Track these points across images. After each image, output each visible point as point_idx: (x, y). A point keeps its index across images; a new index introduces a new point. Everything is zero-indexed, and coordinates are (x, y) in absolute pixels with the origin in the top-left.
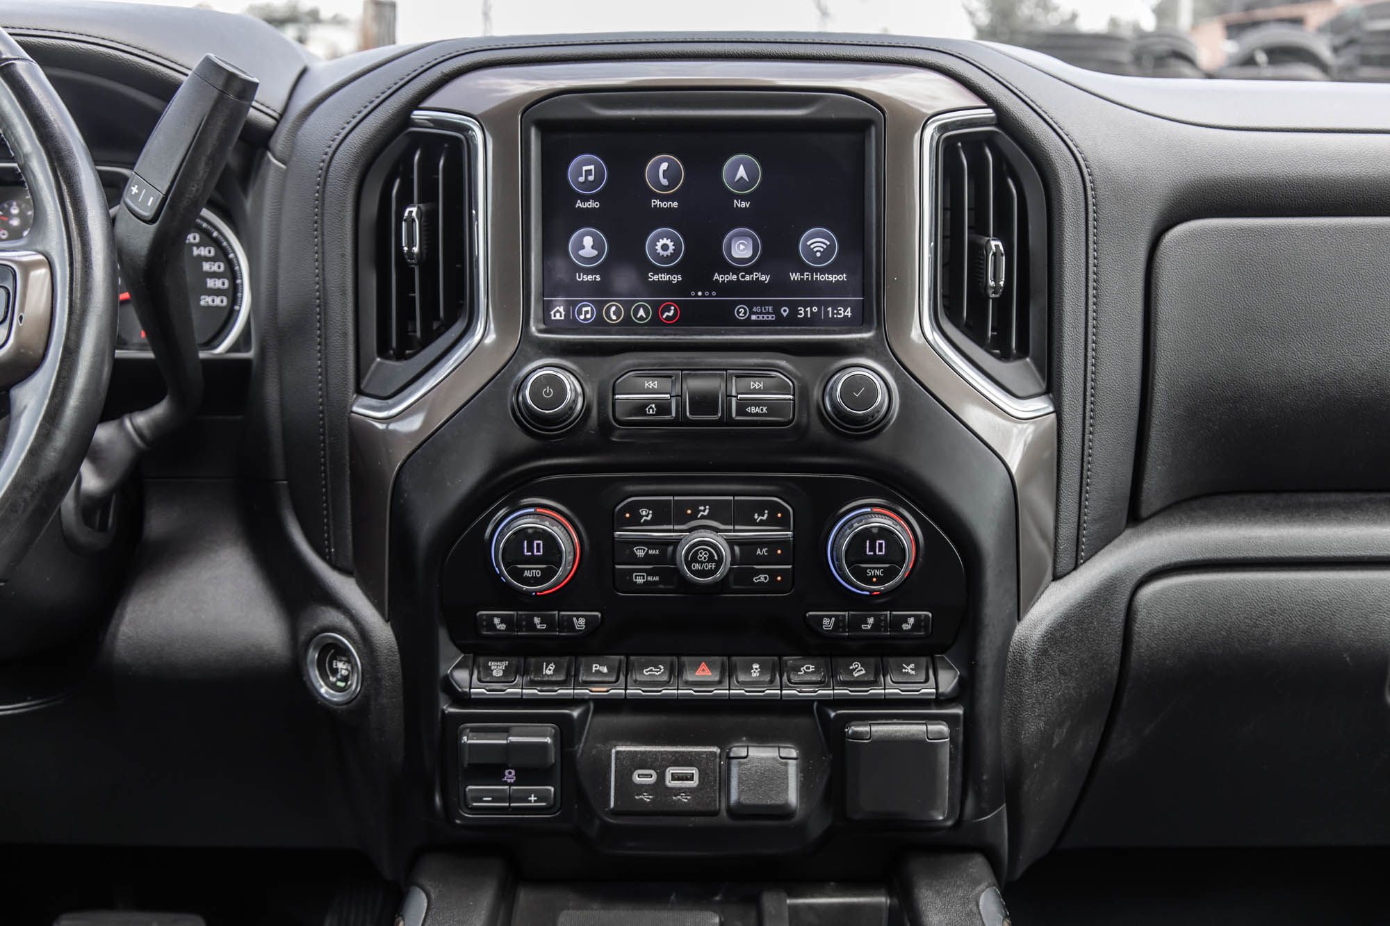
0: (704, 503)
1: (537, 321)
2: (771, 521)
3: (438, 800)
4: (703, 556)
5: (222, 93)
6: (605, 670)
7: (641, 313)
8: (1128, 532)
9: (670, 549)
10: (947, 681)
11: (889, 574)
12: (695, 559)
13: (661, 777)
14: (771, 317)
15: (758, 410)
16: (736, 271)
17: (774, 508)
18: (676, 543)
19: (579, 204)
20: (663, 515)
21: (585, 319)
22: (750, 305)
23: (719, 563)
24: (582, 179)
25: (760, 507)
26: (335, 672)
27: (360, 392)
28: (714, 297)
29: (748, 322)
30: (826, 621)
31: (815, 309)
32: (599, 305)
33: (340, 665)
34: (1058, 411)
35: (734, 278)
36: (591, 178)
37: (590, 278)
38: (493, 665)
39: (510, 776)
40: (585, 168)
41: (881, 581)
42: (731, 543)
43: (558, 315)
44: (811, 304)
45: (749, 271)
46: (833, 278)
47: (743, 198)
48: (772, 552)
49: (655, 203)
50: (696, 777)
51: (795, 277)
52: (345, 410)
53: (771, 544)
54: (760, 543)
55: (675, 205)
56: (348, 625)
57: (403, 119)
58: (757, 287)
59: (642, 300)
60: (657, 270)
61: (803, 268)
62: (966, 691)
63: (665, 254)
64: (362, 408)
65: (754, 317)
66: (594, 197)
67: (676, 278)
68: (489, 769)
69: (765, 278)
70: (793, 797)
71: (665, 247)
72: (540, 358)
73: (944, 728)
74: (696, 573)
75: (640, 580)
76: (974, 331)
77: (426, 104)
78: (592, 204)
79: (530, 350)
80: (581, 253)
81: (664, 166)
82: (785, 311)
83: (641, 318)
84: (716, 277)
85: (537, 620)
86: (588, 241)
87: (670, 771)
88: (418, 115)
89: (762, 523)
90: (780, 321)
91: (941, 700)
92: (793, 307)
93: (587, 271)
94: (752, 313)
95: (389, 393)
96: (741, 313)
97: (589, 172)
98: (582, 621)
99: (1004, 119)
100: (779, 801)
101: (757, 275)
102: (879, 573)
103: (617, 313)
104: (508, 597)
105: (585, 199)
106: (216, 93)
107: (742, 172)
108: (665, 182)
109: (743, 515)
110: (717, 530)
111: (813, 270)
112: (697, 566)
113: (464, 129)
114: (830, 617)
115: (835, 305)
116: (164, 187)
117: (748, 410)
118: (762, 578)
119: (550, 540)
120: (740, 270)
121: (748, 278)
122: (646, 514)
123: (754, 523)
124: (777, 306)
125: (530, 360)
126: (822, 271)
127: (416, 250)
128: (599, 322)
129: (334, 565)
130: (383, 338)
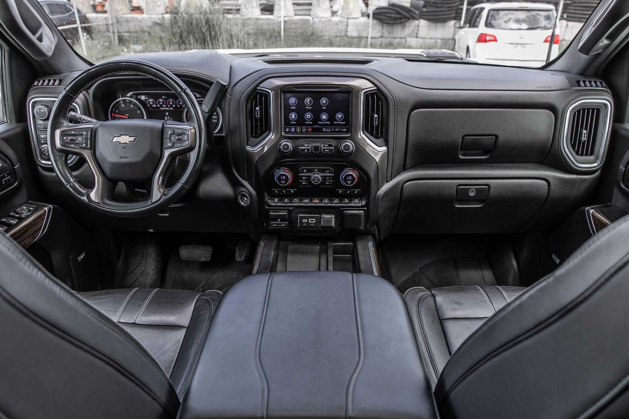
0: (316, 169)
1: (283, 132)
2: (329, 172)
3: (265, 224)
4: (316, 179)
6: (297, 200)
7: (304, 130)
8: (403, 172)
9: (310, 177)
10: (364, 203)
11: (352, 183)
12: (314, 180)
13: (308, 221)
14: (330, 131)
15: (327, 151)
16: (323, 121)
17: (330, 170)
18: (311, 176)
19: (291, 108)
20: (309, 171)
21: (293, 131)
22: (326, 128)
23: (319, 181)
24: (292, 103)
25: (327, 170)
26: (244, 200)
27: (248, 144)
28: (318, 126)
29: (325, 132)
30: (340, 191)
31: (339, 129)
32: (295, 128)
33: (245, 198)
34: (388, 149)
35: (323, 123)
36: (294, 102)
37: (294, 123)
38: (275, 199)
39: (279, 220)
40: (293, 100)
41: (350, 184)
42: (321, 176)
43: (287, 130)
44: (338, 128)
45: (326, 121)
46: (343, 123)
47: (325, 107)
48: (329, 178)
49: (307, 107)
50: (315, 221)
51: (335, 123)
52: (245, 148)
53: (329, 177)
54: (327, 176)
55: (311, 108)
56: (246, 191)
57: (255, 89)
58: (327, 125)
59: (304, 127)
60: (307, 121)
61: (336, 121)
62: (367, 205)
63: (309, 118)
64: (248, 148)
65: (327, 131)
66: (294, 106)
67: (311, 123)
68: (275, 218)
69: (329, 123)
70: (333, 224)
71: (309, 116)
72: (284, 140)
73: (363, 212)
74: (315, 182)
75: (304, 183)
76: (371, 134)
77: (259, 86)
78: (294, 108)
79: (282, 138)
80: (292, 117)
81: (309, 100)
82: (333, 129)
83: (304, 131)
84: (319, 122)
85: (284, 191)
86: (293, 115)
87: (310, 220)
88: (258, 88)
89: (328, 173)
90: (332, 132)
91: (362, 206)
92: (335, 129)
93: (293, 121)
94: (326, 130)
95: (253, 146)
96: (324, 130)
97: (293, 101)
98: (293, 191)
99: (378, 89)
100: (331, 225)
101: (327, 122)
102: (350, 183)
103: (299, 130)
104: (278, 186)
105: (293, 107)
106: (219, 88)
107: (324, 101)
108: (309, 103)
109: (324, 171)
110: (319, 174)
111: (339, 121)
112: (315, 181)
113: (268, 92)
114: (341, 191)
115: (343, 128)
116: (210, 107)
117: (325, 150)
118: (328, 183)
119: (286, 176)
120: (324, 121)
121: (325, 123)
122: (305, 171)
123: (326, 173)
124: (331, 129)
125: (282, 140)
126: (340, 121)
127: (259, 116)
128: (296, 131)
129: (243, 179)
130: (252, 134)
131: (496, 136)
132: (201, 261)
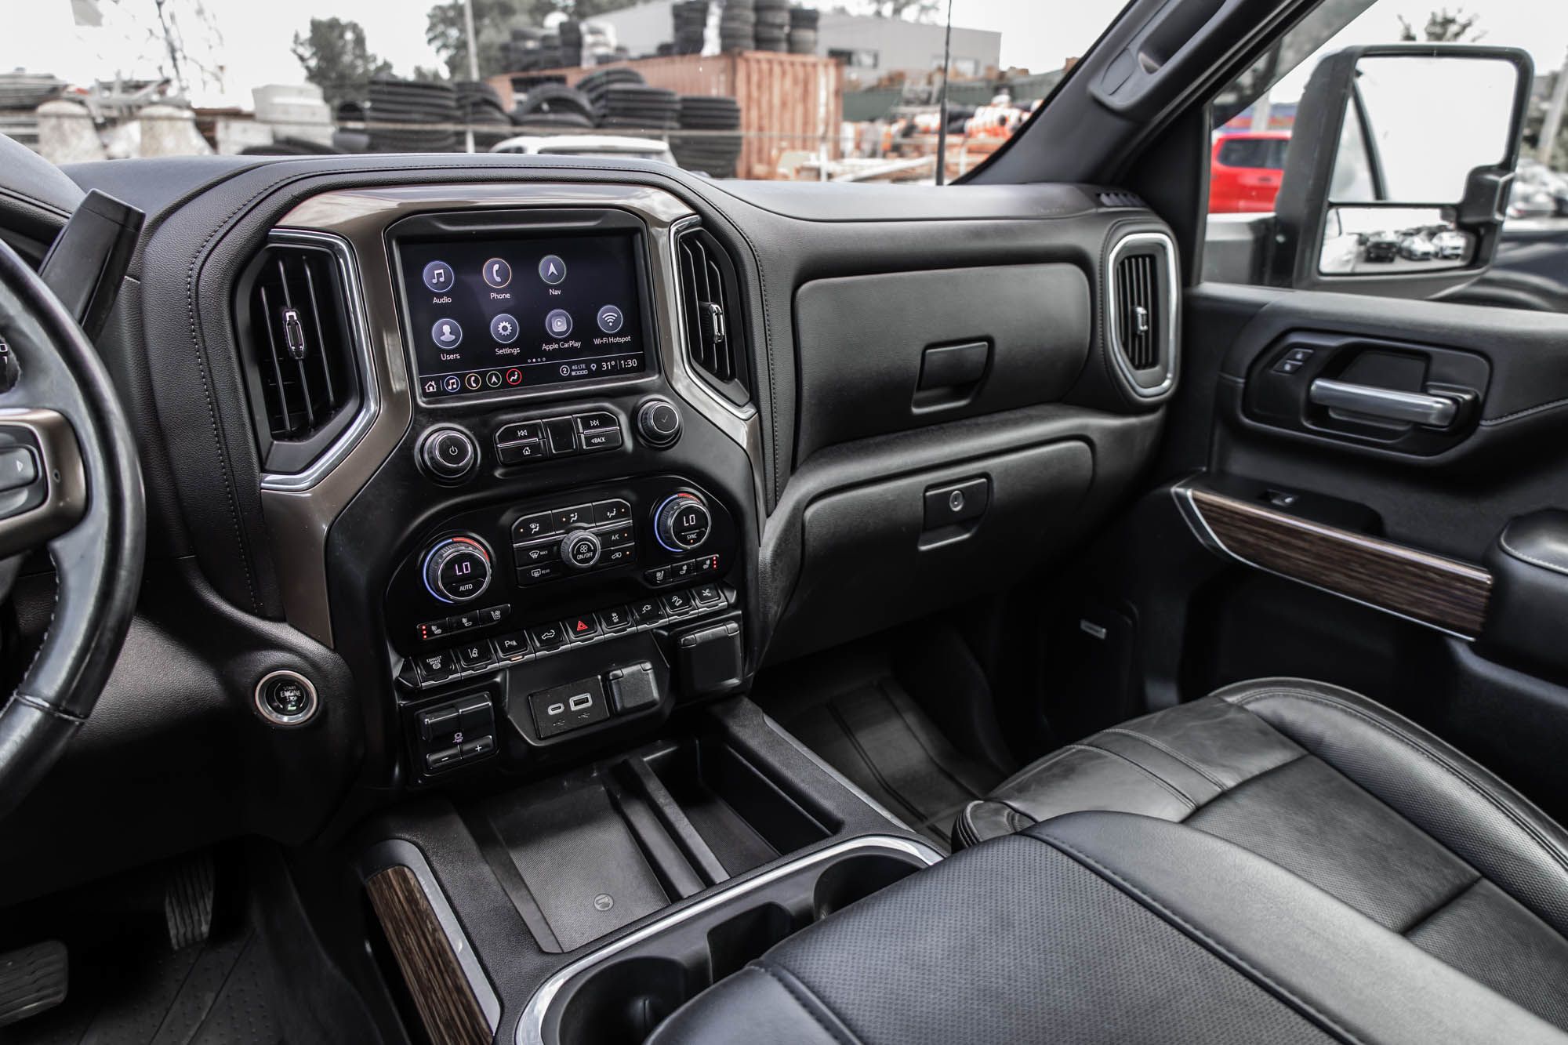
0: (573, 511)
1: (420, 397)
2: (619, 516)
3: (397, 770)
4: (584, 549)
5: (123, 226)
6: (515, 643)
7: (494, 379)
8: (791, 479)
9: (555, 548)
10: (732, 597)
11: (700, 536)
12: (579, 552)
13: (567, 706)
14: (585, 372)
15: (599, 440)
16: (557, 341)
17: (619, 506)
18: (559, 543)
19: (435, 300)
20: (547, 525)
21: (453, 389)
22: (570, 364)
23: (595, 551)
24: (435, 281)
25: (610, 507)
26: (284, 701)
27: (263, 470)
28: (543, 361)
29: (570, 378)
30: (658, 574)
31: (613, 363)
32: (462, 377)
33: (287, 694)
34: (759, 411)
35: (556, 346)
36: (442, 279)
37: (452, 357)
38: (430, 661)
39: (458, 738)
40: (436, 272)
41: (696, 541)
42: (597, 535)
43: (431, 388)
44: (610, 360)
45: (566, 340)
46: (622, 340)
47: (556, 288)
48: (621, 536)
49: (493, 295)
50: (590, 700)
51: (597, 341)
52: (253, 488)
53: (620, 531)
54: (614, 532)
55: (508, 296)
56: (296, 659)
57: (262, 237)
58: (573, 352)
59: (492, 370)
60: (502, 346)
61: (602, 335)
62: (743, 601)
63: (506, 333)
64: (271, 481)
65: (573, 373)
66: (447, 294)
67: (516, 351)
68: (442, 738)
69: (578, 344)
70: (656, 695)
71: (505, 329)
72: (432, 424)
73: (734, 625)
74: (581, 561)
75: (536, 575)
76: (707, 365)
77: (282, 223)
78: (446, 300)
79: (423, 420)
80: (442, 338)
81: (496, 267)
82: (594, 367)
83: (495, 383)
84: (544, 347)
85: (464, 620)
86: (446, 329)
87: (571, 701)
88: (273, 232)
89: (613, 518)
90: (592, 374)
91: (731, 607)
92: (599, 362)
93: (449, 352)
94: (572, 370)
95: (298, 469)
96: (564, 371)
97: (439, 275)
98: (498, 613)
99: (706, 221)
100: (651, 699)
101: (572, 343)
102: (694, 536)
103: (476, 381)
104: (437, 611)
105: (440, 296)
106: (117, 227)
107: (552, 269)
108: (498, 279)
109: (599, 515)
110: (585, 529)
111: (609, 336)
112: (581, 557)
113: (330, 245)
114: (660, 571)
115: (625, 359)
117: (593, 441)
118: (618, 555)
119: (470, 557)
120: (561, 340)
121: (566, 345)
122: (535, 527)
123: (608, 519)
124: (588, 363)
125: (424, 428)
126: (614, 336)
127: (302, 348)
128: (464, 389)
129: (264, 617)
130: (276, 424)
131: (990, 340)
132: (21, 1017)
